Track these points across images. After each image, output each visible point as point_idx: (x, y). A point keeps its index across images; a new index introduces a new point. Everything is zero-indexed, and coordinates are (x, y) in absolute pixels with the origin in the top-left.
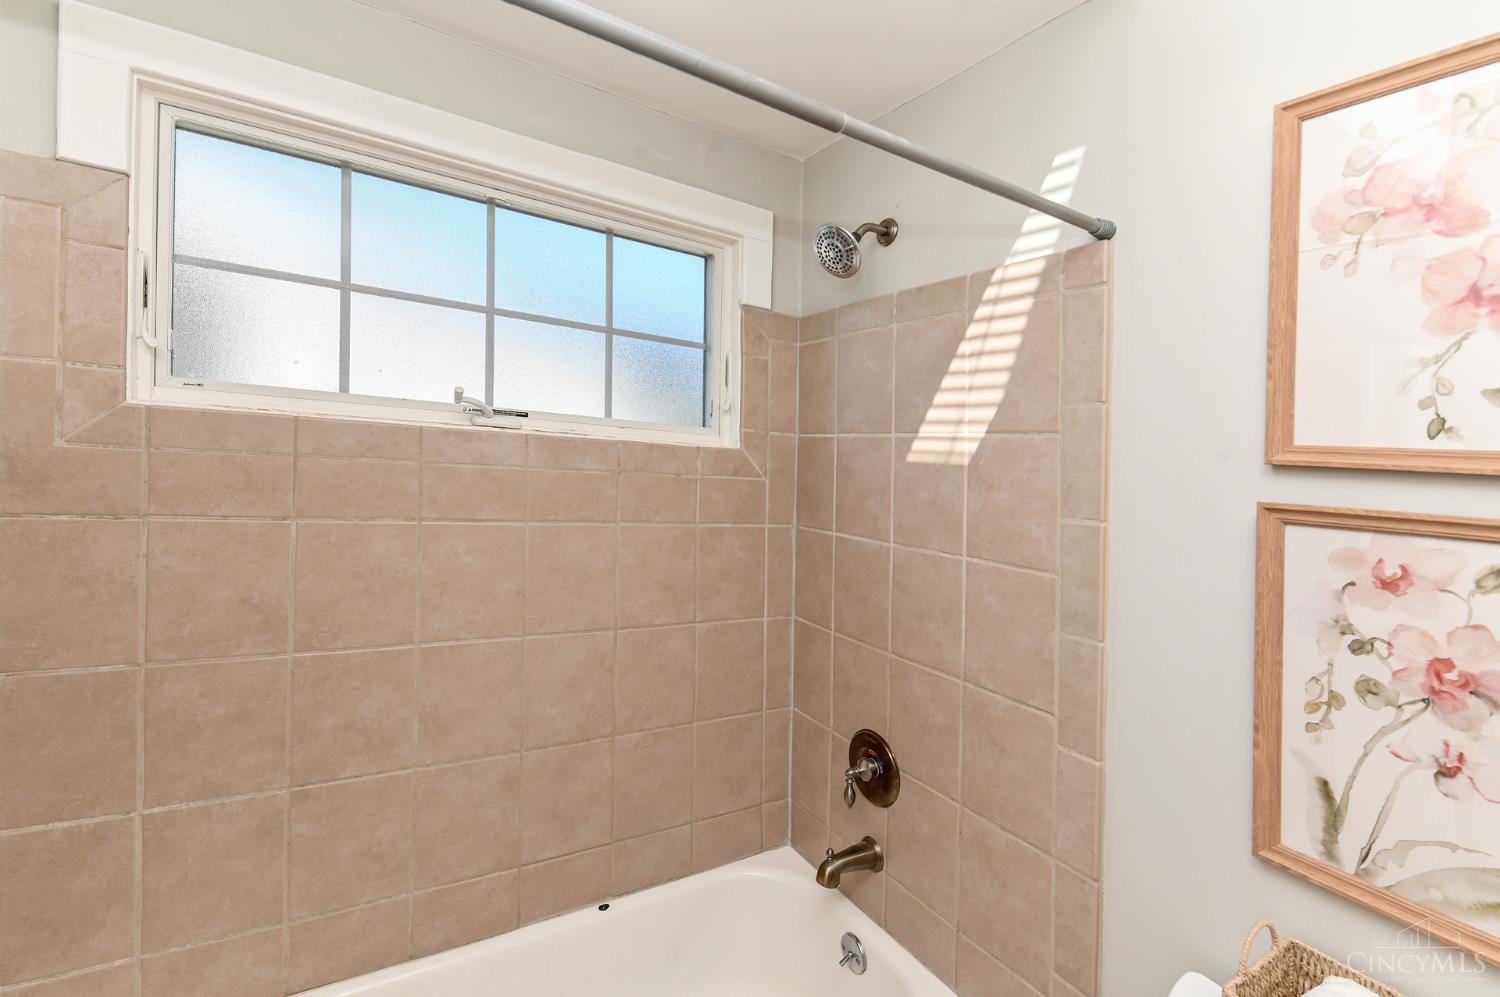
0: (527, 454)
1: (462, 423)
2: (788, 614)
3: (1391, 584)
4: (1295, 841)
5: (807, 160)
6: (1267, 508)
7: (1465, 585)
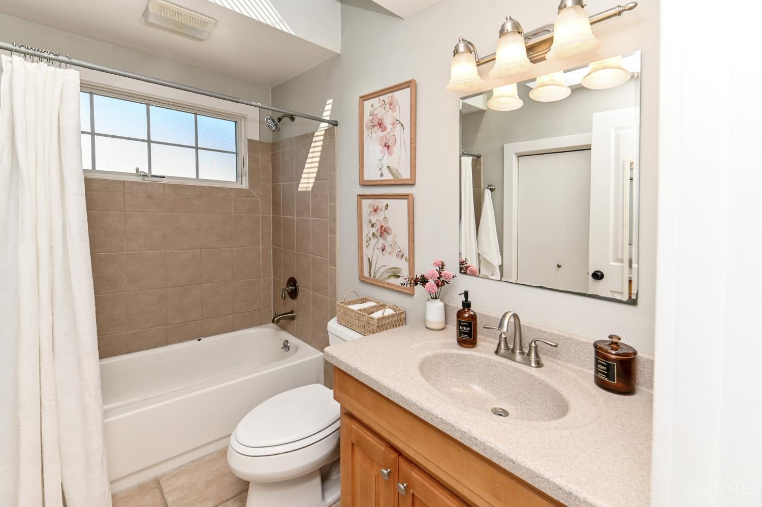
0: (164, 190)
1: (140, 179)
2: (270, 246)
3: (375, 211)
4: (366, 274)
5: (272, 89)
6: (359, 196)
7: (384, 209)
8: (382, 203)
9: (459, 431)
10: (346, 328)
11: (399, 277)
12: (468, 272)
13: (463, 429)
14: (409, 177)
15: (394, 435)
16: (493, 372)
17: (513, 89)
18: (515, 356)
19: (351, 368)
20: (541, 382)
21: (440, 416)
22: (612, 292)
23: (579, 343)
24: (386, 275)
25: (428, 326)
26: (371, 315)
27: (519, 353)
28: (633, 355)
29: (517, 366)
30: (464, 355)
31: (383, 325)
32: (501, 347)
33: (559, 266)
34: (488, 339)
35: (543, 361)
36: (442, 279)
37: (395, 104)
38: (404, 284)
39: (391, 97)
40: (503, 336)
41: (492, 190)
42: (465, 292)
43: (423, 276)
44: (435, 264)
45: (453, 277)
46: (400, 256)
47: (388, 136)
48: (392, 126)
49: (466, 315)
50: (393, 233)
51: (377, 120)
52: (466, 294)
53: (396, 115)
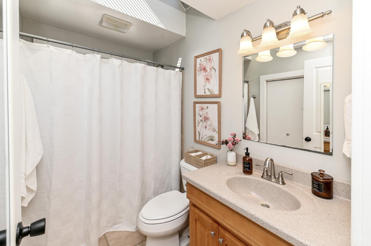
3: (202, 109)
4: (197, 139)
5: (153, 53)
6: (194, 102)
7: (206, 108)
8: (205, 105)
9: (250, 214)
10: (189, 164)
11: (213, 140)
12: (246, 138)
13: (251, 214)
14: (218, 94)
15: (217, 216)
16: (261, 187)
17: (268, 52)
18: (272, 179)
19: (196, 184)
20: (285, 192)
21: (240, 207)
22: (315, 147)
23: (303, 173)
24: (207, 139)
25: (228, 164)
26: (201, 158)
27: (274, 177)
28: (331, 180)
29: (273, 183)
30: (247, 178)
31: (207, 163)
32: (264, 175)
33: (288, 135)
34: (258, 170)
35: (285, 182)
36: (235, 142)
37: (211, 60)
38: (217, 144)
39: (210, 56)
40: (265, 169)
41: (254, 98)
42: (246, 148)
43: (226, 140)
44: (231, 135)
45: (240, 141)
46: (214, 130)
47: (208, 74)
48: (210, 70)
49: (247, 159)
50: (210, 120)
51: (203, 67)
52: (247, 149)
53: (212, 65)
